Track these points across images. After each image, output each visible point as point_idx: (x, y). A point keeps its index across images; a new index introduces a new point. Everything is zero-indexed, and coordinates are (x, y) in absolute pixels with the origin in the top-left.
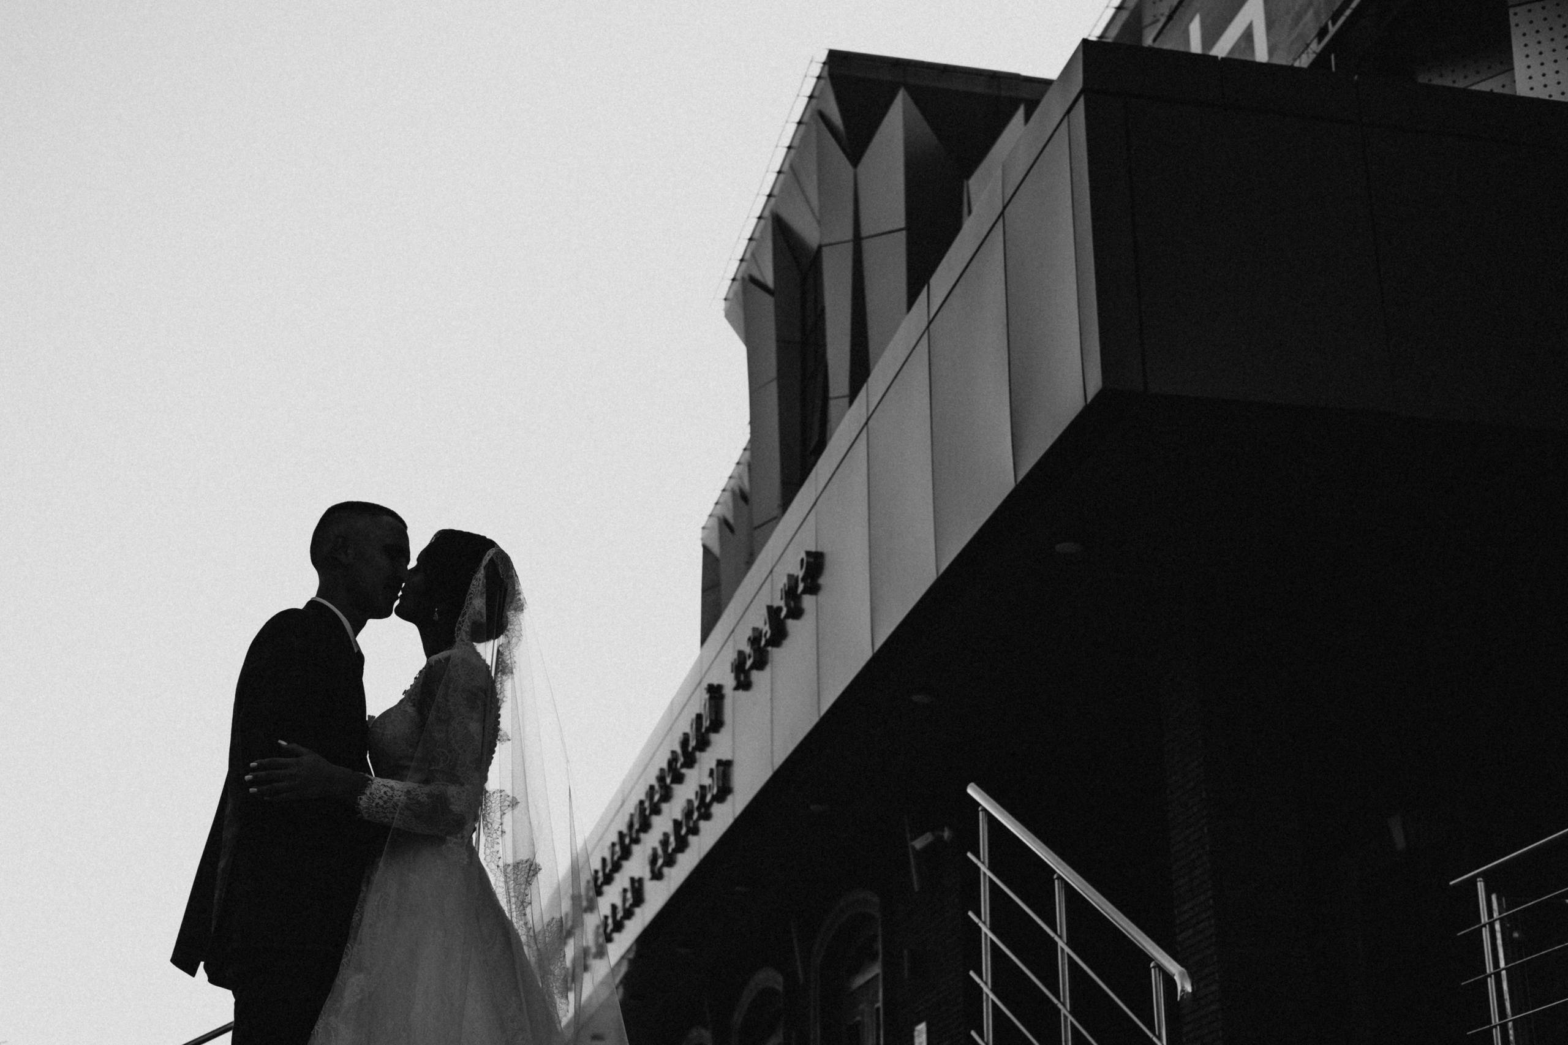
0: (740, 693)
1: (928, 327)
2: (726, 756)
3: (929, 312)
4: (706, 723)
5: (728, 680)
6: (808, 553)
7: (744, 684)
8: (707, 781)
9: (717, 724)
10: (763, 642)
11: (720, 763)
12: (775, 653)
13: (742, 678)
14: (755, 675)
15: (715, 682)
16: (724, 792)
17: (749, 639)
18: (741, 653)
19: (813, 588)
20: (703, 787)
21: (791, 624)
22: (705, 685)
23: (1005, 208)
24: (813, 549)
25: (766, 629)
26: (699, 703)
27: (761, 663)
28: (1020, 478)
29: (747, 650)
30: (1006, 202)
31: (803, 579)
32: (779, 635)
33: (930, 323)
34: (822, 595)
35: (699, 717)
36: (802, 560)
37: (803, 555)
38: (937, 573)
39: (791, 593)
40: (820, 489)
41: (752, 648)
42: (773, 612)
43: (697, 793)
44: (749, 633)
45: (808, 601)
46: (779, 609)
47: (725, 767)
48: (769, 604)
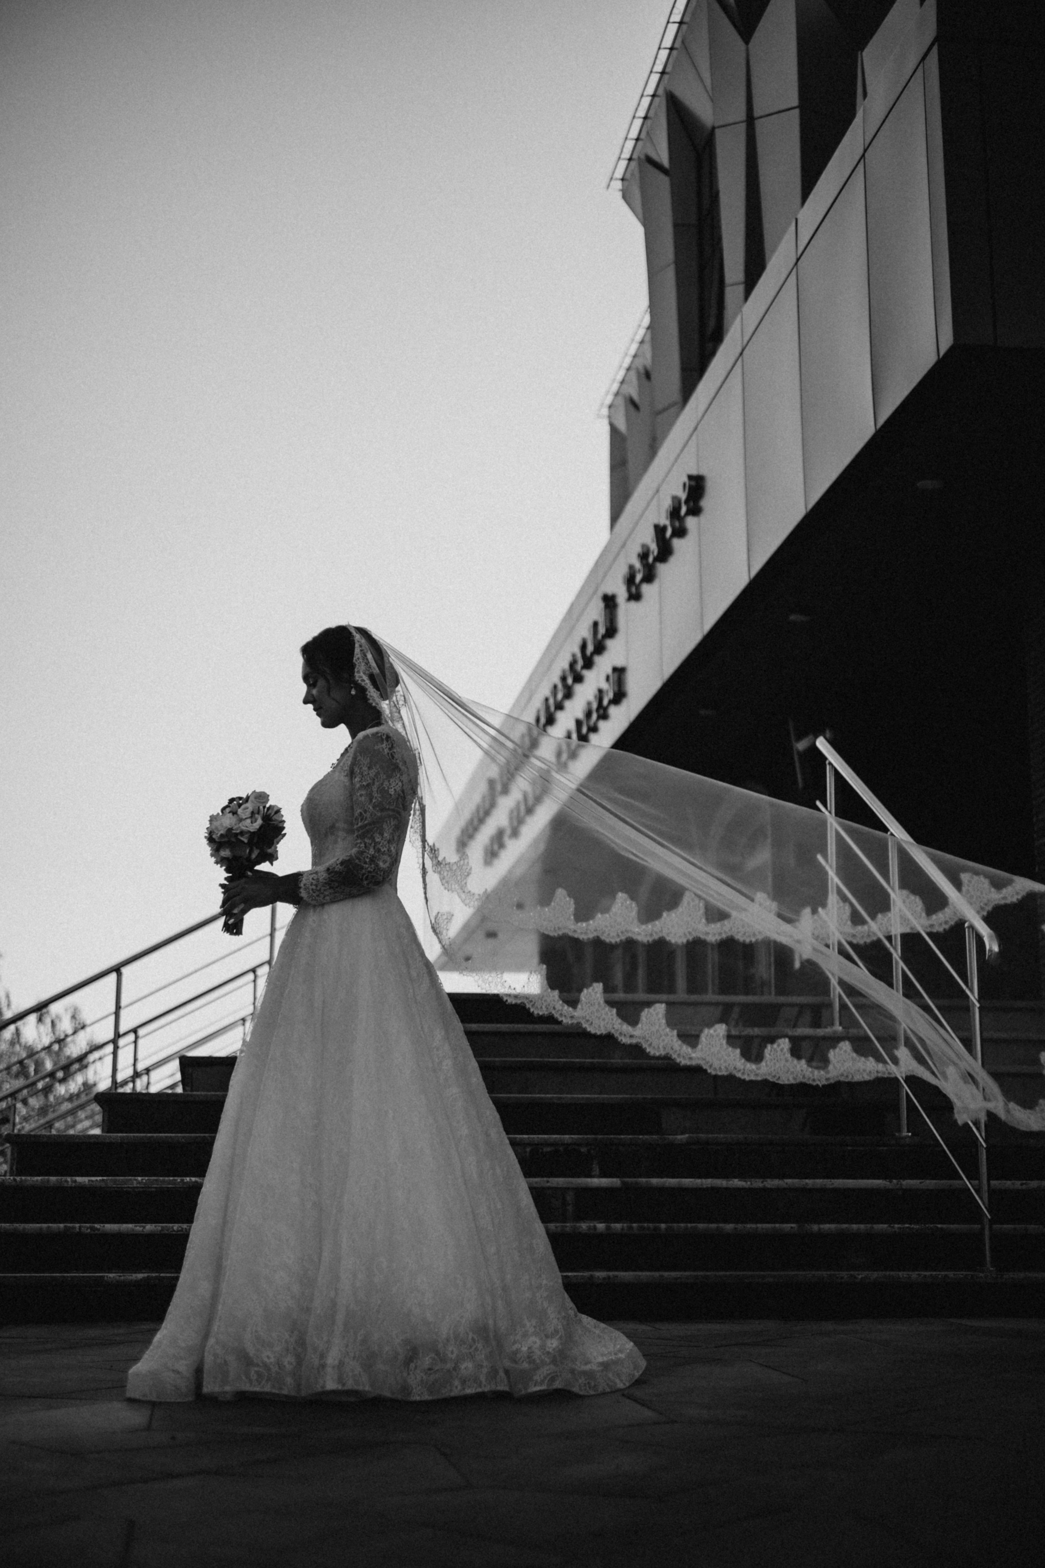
0: (633, 604)
1: (796, 264)
2: (619, 664)
3: (797, 251)
4: (602, 630)
5: (621, 593)
6: (690, 477)
7: (635, 596)
8: (605, 686)
9: (611, 632)
10: (651, 559)
11: (615, 669)
12: (662, 569)
13: (633, 590)
14: (646, 588)
15: (610, 591)
16: (619, 697)
17: (639, 555)
18: (631, 567)
19: (695, 511)
20: (600, 691)
21: (676, 543)
22: (600, 594)
23: (865, 150)
24: (694, 472)
25: (654, 548)
26: (596, 611)
27: (649, 578)
28: (879, 425)
29: (638, 565)
30: (866, 146)
31: (687, 502)
32: (665, 552)
33: (798, 260)
34: (703, 517)
35: (596, 624)
36: (685, 485)
37: (686, 479)
38: (806, 508)
39: (674, 513)
40: (700, 414)
41: (642, 562)
42: (659, 530)
43: (596, 697)
44: (638, 549)
45: (691, 522)
46: (664, 528)
47: (619, 672)
48: (656, 522)
